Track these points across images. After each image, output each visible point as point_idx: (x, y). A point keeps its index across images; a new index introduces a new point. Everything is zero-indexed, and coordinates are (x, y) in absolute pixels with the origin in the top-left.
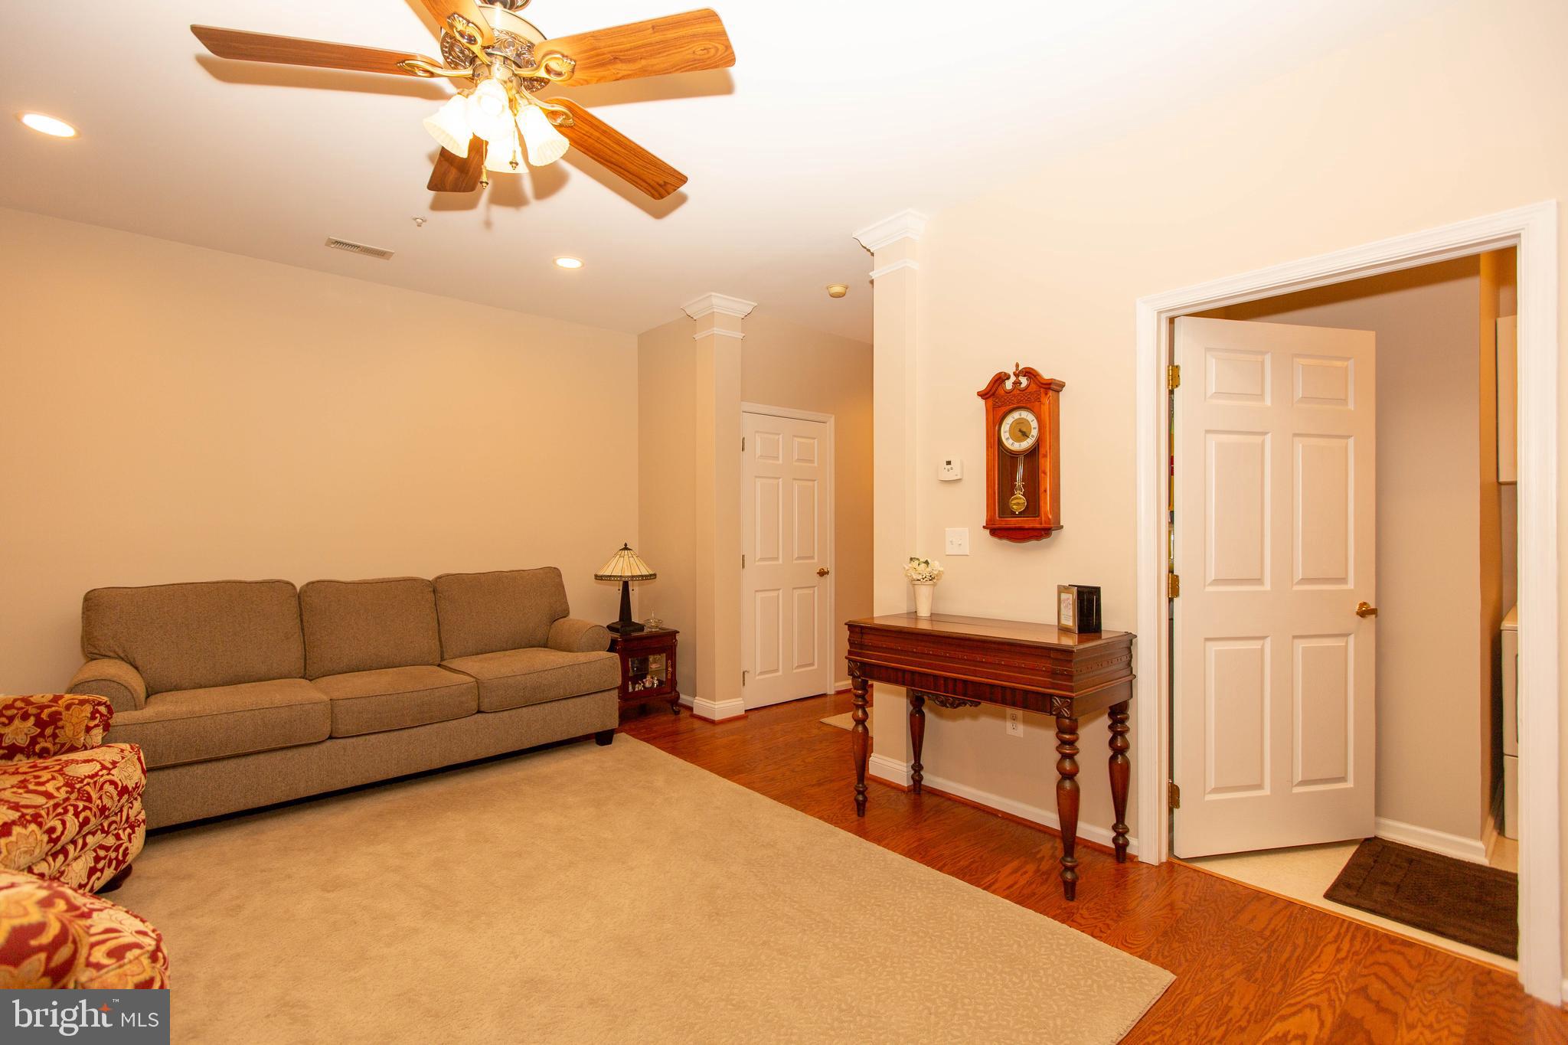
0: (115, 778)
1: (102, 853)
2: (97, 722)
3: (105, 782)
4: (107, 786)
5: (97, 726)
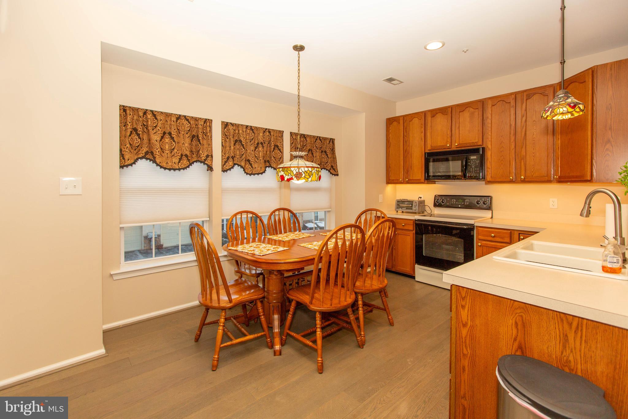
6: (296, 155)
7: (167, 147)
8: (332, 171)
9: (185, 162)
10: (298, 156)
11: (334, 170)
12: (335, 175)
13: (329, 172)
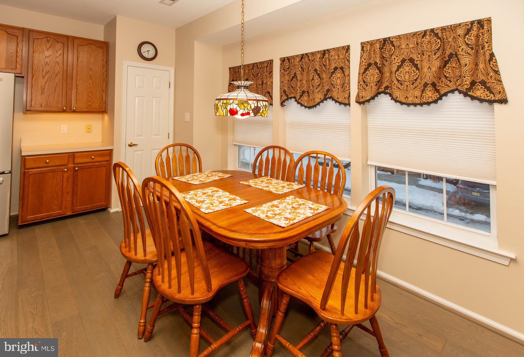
6: (238, 85)
10: (242, 86)
11: (489, 89)
12: (491, 102)
13: (466, 95)
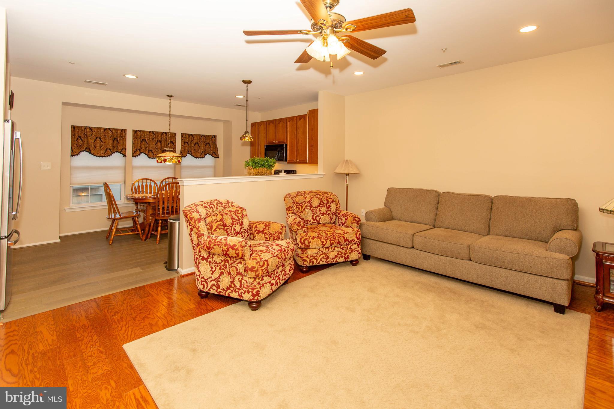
0: (345, 236)
1: (340, 253)
2: (354, 222)
3: (341, 236)
4: (341, 237)
5: (354, 223)
7: (98, 145)
8: (214, 155)
9: (109, 152)
11: (216, 154)
12: (216, 158)
13: (211, 156)
